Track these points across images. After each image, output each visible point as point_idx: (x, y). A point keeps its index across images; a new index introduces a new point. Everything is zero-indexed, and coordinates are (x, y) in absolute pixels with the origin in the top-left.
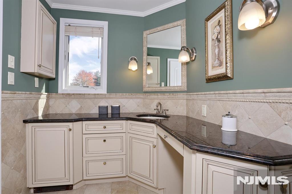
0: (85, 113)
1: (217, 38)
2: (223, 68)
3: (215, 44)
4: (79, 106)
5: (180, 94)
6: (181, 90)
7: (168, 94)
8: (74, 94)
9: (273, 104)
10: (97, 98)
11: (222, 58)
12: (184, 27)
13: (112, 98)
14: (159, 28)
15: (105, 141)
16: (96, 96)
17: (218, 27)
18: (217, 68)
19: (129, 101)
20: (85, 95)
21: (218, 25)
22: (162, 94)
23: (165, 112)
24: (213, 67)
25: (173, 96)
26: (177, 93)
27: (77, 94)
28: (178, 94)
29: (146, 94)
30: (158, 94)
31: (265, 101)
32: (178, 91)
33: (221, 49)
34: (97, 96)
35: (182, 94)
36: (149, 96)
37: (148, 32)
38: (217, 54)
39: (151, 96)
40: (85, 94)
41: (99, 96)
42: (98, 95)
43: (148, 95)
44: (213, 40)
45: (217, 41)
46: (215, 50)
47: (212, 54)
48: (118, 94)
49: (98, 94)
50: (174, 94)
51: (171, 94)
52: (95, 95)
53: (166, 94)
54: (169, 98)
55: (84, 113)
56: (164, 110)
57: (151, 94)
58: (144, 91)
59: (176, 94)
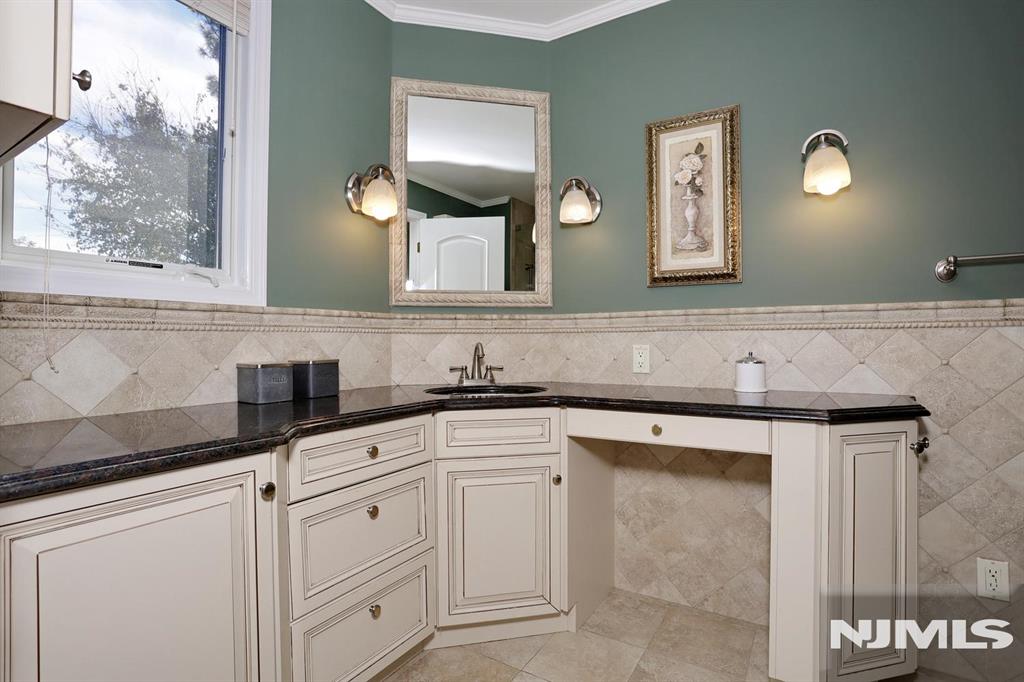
0: (159, 407)
1: (692, 182)
2: (712, 255)
3: (685, 195)
4: (122, 373)
5: (535, 316)
6: (537, 305)
7: (495, 316)
8: (87, 303)
9: (837, 332)
10: (222, 328)
11: (710, 232)
12: (544, 117)
13: (287, 328)
14: (463, 89)
15: (374, 513)
16: (217, 315)
17: (696, 159)
18: (692, 254)
19: (349, 339)
20: (159, 312)
21: (696, 152)
22: (473, 316)
23: (492, 376)
24: (676, 250)
25: (509, 322)
26: (526, 314)
27: (110, 303)
28: (529, 316)
29: (405, 316)
30: (459, 316)
31: (822, 326)
32: (526, 308)
33: (706, 211)
34: (223, 318)
35: (540, 316)
36: (418, 322)
37: (415, 84)
38: (690, 219)
39: (428, 322)
40: (161, 306)
41: (233, 318)
42: (226, 314)
43: (414, 319)
44: (677, 183)
45: (692, 189)
46: (683, 211)
47: (674, 217)
48: (313, 311)
49: (229, 309)
50: (517, 316)
51: (506, 317)
52: (214, 309)
53: (488, 316)
54: (497, 331)
55: (150, 408)
56: (487, 369)
57: (429, 316)
58: (394, 303)
59: (523, 317)
